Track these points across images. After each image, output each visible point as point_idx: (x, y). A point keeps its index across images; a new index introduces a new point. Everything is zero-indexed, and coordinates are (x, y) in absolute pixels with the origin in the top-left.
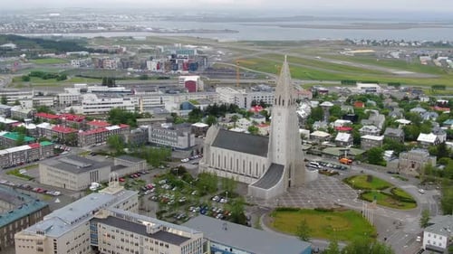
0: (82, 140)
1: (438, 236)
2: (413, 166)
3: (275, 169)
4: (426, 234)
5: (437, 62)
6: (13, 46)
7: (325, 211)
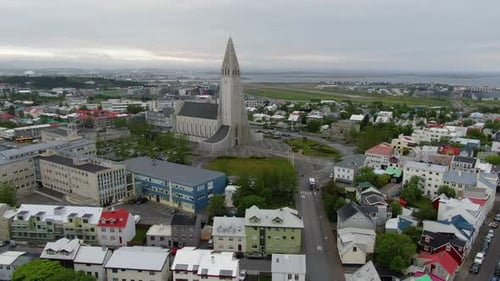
0: (96, 123)
1: (346, 170)
2: (341, 132)
3: (223, 129)
4: (336, 169)
5: (379, 92)
6: (92, 82)
7: (258, 158)
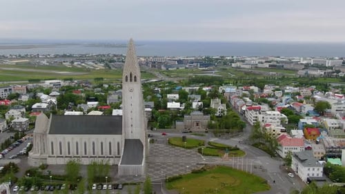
1: (316, 169)
2: (197, 125)
3: (130, 144)
